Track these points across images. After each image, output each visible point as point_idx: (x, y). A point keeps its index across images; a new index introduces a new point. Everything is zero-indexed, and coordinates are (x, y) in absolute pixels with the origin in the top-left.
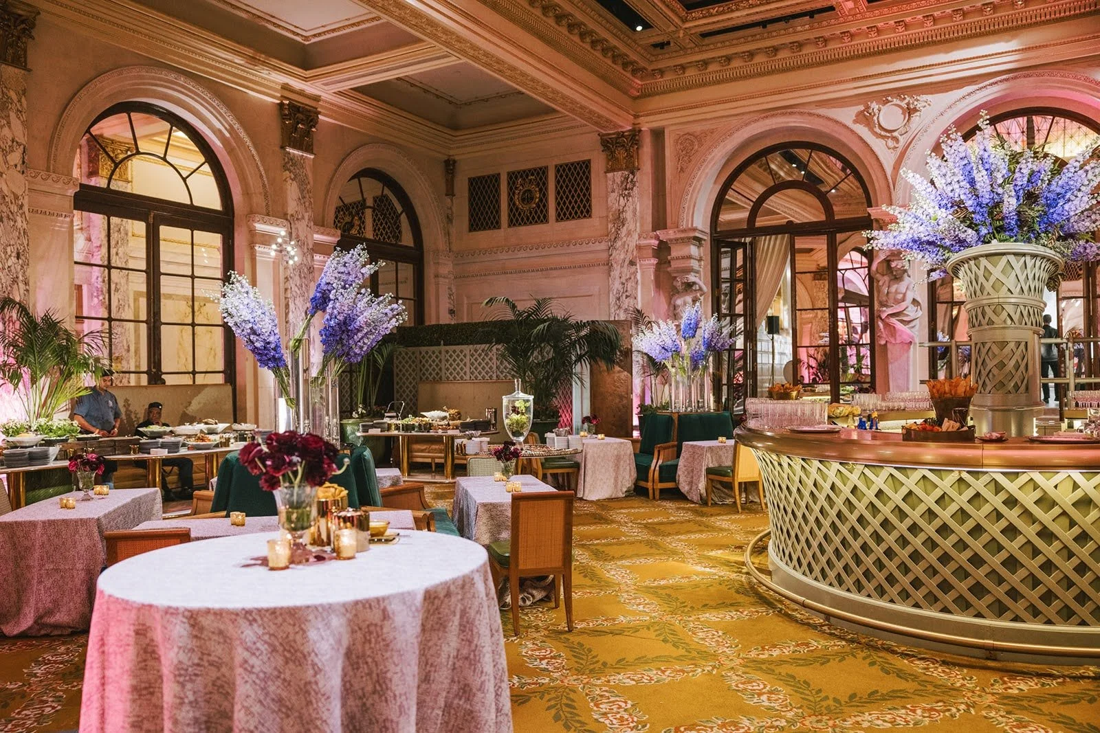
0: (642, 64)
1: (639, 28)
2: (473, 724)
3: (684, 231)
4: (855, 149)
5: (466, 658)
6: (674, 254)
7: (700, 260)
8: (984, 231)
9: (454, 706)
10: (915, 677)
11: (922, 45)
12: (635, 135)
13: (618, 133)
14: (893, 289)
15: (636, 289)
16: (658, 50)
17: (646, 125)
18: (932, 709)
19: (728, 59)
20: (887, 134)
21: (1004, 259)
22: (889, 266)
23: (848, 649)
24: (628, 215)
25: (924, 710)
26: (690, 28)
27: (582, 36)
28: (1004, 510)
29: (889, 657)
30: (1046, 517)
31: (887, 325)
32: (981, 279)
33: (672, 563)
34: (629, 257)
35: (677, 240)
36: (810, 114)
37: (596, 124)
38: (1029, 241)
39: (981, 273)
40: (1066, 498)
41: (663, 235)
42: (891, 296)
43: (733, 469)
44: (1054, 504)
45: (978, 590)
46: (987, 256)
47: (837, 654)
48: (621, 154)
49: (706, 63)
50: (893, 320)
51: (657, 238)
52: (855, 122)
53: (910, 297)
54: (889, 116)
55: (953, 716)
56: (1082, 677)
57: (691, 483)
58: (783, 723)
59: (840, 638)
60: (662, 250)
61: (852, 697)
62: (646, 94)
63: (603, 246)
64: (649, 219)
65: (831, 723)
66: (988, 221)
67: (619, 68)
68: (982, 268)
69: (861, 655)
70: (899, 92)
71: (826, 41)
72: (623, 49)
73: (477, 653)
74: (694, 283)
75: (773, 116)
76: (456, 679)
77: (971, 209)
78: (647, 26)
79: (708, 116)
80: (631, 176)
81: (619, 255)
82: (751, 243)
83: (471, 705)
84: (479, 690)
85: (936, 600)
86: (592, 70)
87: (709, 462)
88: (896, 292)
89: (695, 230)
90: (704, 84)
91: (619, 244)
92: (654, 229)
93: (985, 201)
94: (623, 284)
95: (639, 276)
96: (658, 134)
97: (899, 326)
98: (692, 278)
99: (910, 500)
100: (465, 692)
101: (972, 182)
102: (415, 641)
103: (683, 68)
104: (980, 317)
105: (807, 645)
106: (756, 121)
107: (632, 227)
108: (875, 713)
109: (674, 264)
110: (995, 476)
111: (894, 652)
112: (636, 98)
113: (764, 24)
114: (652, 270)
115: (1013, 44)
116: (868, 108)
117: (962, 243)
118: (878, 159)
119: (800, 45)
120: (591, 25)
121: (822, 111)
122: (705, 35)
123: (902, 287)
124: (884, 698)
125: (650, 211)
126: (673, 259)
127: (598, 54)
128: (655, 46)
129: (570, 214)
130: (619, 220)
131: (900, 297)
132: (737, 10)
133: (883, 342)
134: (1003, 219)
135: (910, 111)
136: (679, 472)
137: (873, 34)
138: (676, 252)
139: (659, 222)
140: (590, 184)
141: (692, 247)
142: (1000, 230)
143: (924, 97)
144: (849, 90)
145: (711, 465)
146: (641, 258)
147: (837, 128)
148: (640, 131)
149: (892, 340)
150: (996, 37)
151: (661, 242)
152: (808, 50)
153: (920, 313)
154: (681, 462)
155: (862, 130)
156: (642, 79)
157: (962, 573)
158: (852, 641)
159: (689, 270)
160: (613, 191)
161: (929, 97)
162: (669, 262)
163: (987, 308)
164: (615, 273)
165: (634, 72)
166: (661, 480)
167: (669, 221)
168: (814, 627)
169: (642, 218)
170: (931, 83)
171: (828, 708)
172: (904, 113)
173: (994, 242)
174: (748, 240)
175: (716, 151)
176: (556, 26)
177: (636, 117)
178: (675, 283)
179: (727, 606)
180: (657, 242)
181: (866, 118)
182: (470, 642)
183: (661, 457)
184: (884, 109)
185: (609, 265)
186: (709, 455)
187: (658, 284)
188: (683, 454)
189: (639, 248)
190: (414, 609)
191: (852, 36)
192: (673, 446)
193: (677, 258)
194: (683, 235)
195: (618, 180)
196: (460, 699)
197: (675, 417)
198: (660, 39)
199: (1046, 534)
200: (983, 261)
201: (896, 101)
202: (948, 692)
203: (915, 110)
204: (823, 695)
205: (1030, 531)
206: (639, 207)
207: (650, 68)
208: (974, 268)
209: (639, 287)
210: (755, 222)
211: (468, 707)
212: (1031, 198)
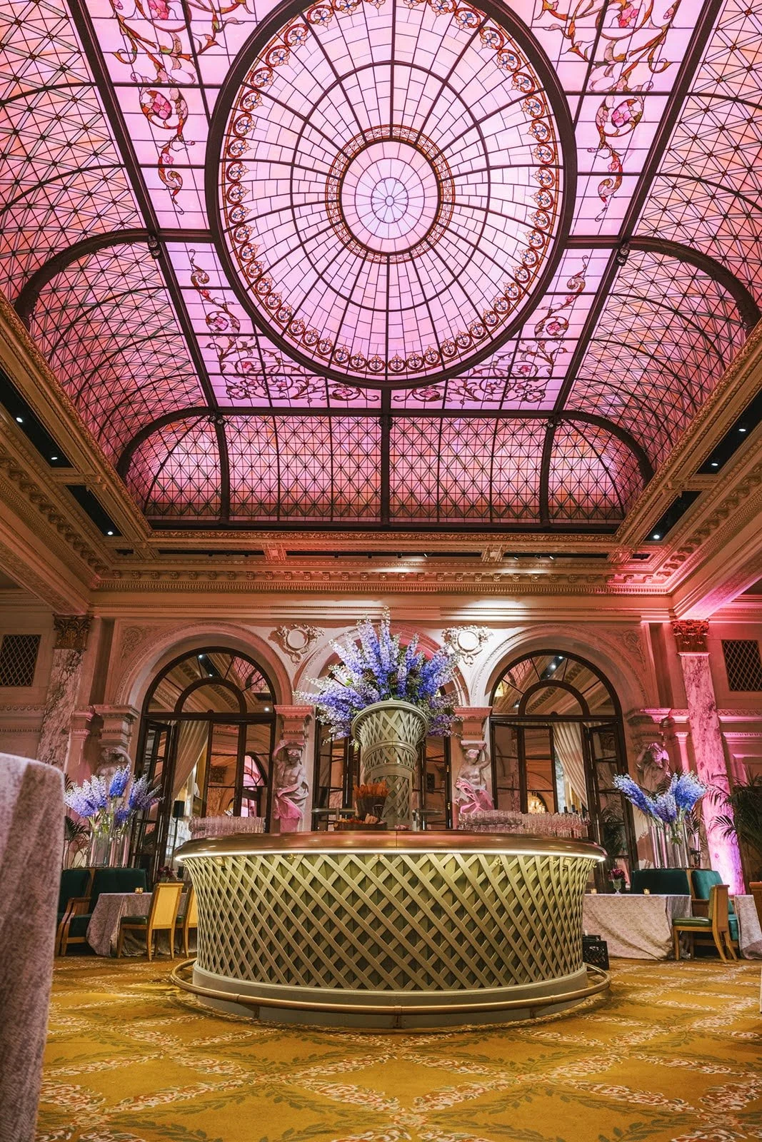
0: (106, 563)
1: (110, 533)
2: (31, 941)
3: (118, 708)
4: (268, 659)
5: (38, 865)
6: (107, 727)
7: (129, 735)
8: (384, 692)
9: (13, 921)
10: (343, 1044)
11: (321, 592)
12: (87, 622)
13: (72, 617)
14: (288, 773)
15: (64, 756)
16: (121, 556)
17: (100, 613)
18: (364, 1060)
19: (178, 574)
20: (292, 651)
21: (397, 713)
22: (286, 755)
23: (280, 1033)
24: (69, 689)
25: (358, 1061)
26: (152, 543)
27: (60, 527)
28: (408, 888)
29: (318, 1035)
30: (437, 893)
31: (283, 803)
32: (381, 728)
33: (91, 994)
34: (63, 725)
35: (111, 715)
36: (237, 627)
37: (54, 604)
38: (411, 702)
39: (380, 723)
40: (451, 876)
41: (99, 709)
42: (286, 779)
43: (149, 917)
44: (443, 882)
45: (388, 963)
46: (386, 709)
47: (273, 1037)
48: (72, 634)
49: (159, 574)
50: (287, 799)
51: (93, 711)
52: (270, 638)
53: (301, 779)
54: (295, 638)
55: (382, 1062)
56: (464, 1032)
57: (101, 937)
58: (240, 1082)
59: (271, 1027)
60: (96, 723)
61: (295, 1060)
62: (102, 589)
63: (39, 713)
64: (88, 694)
65: (283, 1077)
66: (387, 684)
67: (85, 562)
68: (381, 719)
69: (294, 1035)
70: (303, 622)
71: (255, 576)
72: (93, 547)
73: (50, 860)
74: (121, 755)
75: (207, 624)
76: (21, 890)
77: (376, 674)
78: (117, 533)
79: (156, 615)
80: (77, 655)
81: (53, 724)
82: (175, 727)
83: (33, 920)
84: (45, 902)
85: (355, 977)
86: (61, 557)
87: (125, 911)
88: (291, 776)
89: (130, 707)
90: (155, 590)
91: (54, 713)
92: (91, 703)
93: (386, 669)
94: (52, 750)
95: (69, 745)
96: (108, 624)
97: (291, 803)
98: (120, 750)
99: (338, 885)
100: (28, 904)
101: (378, 655)
102: (11, 811)
103: (140, 574)
104: (378, 757)
105: (244, 1033)
106: (193, 626)
107: (70, 699)
108: (319, 1068)
109: (105, 737)
110: (403, 858)
111: (319, 1031)
112: (92, 590)
113: (210, 553)
114: (83, 740)
115: (378, 604)
116: (280, 629)
117: (368, 700)
118: (284, 668)
119: (235, 575)
120: (70, 520)
121: (246, 627)
122: (162, 552)
123: (295, 771)
124: (322, 1058)
125: (90, 687)
126: (105, 732)
127: (70, 546)
128: (120, 551)
129: (11, 680)
130: (59, 691)
131: (293, 779)
132: (192, 537)
133: (277, 817)
134: (397, 683)
135: (309, 637)
136: (91, 925)
137: (288, 578)
138: (108, 726)
139: (98, 696)
140: (36, 656)
141: (124, 723)
142: (395, 692)
143: (319, 629)
144: (268, 614)
145: (126, 915)
146: (74, 728)
147: (256, 640)
148: (93, 618)
149: (284, 816)
150: (367, 597)
151: (95, 715)
152: (240, 579)
153: (307, 794)
154: (94, 916)
155: (274, 646)
156: (101, 575)
157: (376, 949)
158: (282, 1028)
159: (119, 743)
160: (58, 665)
161: (323, 630)
162: (100, 735)
163: (384, 750)
164: (46, 740)
165: (97, 568)
166: (70, 935)
167: (105, 699)
168: (247, 1023)
169: (81, 691)
170: (324, 620)
171: (276, 1068)
172: (305, 638)
173: (391, 699)
174: (173, 723)
175: (157, 644)
176: (39, 513)
177: (91, 605)
178: (103, 754)
179: (158, 1016)
180: (91, 715)
181: (278, 637)
182: (45, 846)
183: (74, 909)
184: (292, 632)
185: (40, 732)
186: (125, 904)
187: (86, 754)
188: (98, 906)
189: (74, 718)
190: (16, 777)
191: (274, 576)
192: (87, 901)
193: (109, 732)
194: (117, 711)
195: (65, 657)
196: (21, 913)
197: (93, 872)
198: (126, 547)
199: (437, 909)
200: (383, 714)
201: (300, 628)
202: (373, 1050)
203: (313, 637)
204: (269, 1061)
205: (426, 906)
206: (79, 682)
207: (112, 568)
208: (375, 719)
209: (68, 755)
210: (181, 707)
211: (30, 922)
212: (412, 672)
